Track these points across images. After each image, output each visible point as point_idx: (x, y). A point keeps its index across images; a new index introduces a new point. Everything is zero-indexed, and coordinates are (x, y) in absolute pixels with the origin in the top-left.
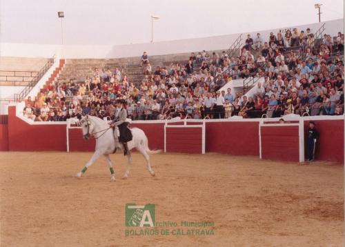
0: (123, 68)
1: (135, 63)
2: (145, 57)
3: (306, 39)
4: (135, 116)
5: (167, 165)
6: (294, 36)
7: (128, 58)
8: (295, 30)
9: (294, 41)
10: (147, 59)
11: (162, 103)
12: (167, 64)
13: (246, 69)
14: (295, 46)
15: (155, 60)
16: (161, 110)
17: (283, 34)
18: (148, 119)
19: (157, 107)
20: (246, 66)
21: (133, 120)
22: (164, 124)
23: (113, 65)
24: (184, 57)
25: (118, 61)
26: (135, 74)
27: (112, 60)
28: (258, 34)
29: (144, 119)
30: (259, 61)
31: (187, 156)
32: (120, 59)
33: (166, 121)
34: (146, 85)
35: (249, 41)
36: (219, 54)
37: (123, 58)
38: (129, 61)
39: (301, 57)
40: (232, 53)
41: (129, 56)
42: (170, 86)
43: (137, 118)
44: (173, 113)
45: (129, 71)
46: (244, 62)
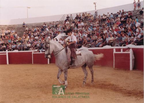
0: (15, 29)
1: (20, 27)
2: (24, 24)
3: (90, 17)
4: (19, 49)
5: (33, 69)
6: (86, 16)
7: (17, 25)
8: (86, 13)
9: (85, 17)
10: (25, 25)
11: (32, 43)
12: (34, 27)
13: (66, 29)
14: (86, 20)
15: (29, 25)
16: (31, 46)
17: (81, 15)
18: (26, 50)
19: (29, 45)
20: (66, 28)
21: (19, 50)
22: (32, 52)
23: (10, 28)
24: (41, 24)
25: (13, 26)
26: (20, 32)
27: (10, 25)
28: (71, 15)
29: (23, 50)
30: (71, 25)
31: (42, 65)
32: (13, 25)
33: (33, 51)
34: (24, 36)
35: (68, 17)
36: (55, 23)
37: (15, 25)
38: (17, 26)
39: (88, 24)
40: (60, 22)
41: (17, 24)
42: (35, 36)
43: (20, 50)
44: (36, 47)
45: (17, 30)
46: (65, 26)
